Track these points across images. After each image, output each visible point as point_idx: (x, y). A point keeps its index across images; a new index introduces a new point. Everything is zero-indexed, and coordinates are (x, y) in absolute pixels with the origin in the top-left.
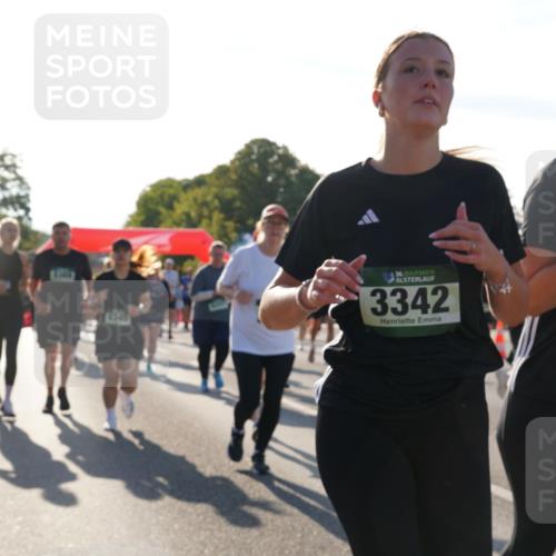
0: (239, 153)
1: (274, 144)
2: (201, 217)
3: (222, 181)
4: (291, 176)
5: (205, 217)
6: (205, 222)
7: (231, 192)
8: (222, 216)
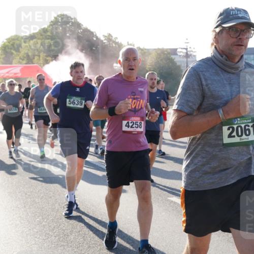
2: (34, 56)
4: (79, 32)
5: (36, 55)
6: (36, 58)
8: (45, 54)
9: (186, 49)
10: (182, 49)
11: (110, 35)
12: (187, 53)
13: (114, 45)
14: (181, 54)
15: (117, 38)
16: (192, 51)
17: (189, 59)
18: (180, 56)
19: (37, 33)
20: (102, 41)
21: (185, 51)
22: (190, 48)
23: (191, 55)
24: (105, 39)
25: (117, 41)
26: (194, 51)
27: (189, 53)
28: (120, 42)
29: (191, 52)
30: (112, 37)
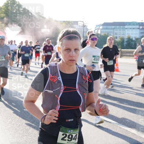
7: (3, 15)
9: (83, 22)
10: (81, 21)
17: (84, 28)
18: (80, 26)
21: (82, 23)
23: (85, 26)
28: (44, 17)
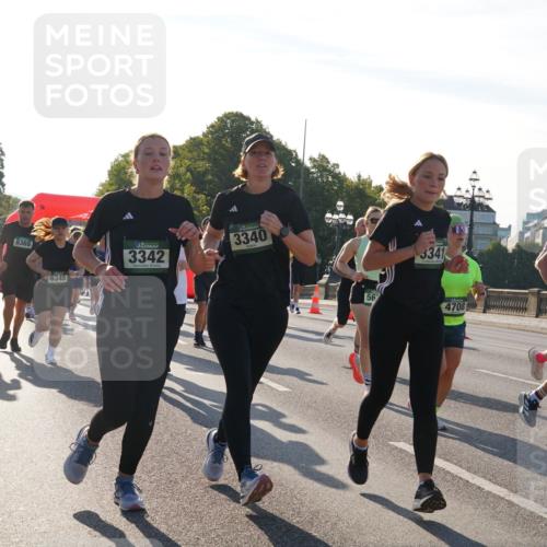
0: (212, 126)
1: (248, 119)
3: (195, 154)
7: (203, 165)
8: (194, 188)
11: (323, 158)
12: (472, 200)
13: (330, 179)
14: (461, 200)
15: (337, 165)
16: (483, 197)
17: (475, 214)
19: (181, 147)
20: (307, 169)
22: (480, 189)
23: (480, 204)
24: (314, 167)
25: (337, 171)
26: (487, 196)
27: (477, 199)
28: (342, 174)
29: (482, 200)
30: (328, 162)
